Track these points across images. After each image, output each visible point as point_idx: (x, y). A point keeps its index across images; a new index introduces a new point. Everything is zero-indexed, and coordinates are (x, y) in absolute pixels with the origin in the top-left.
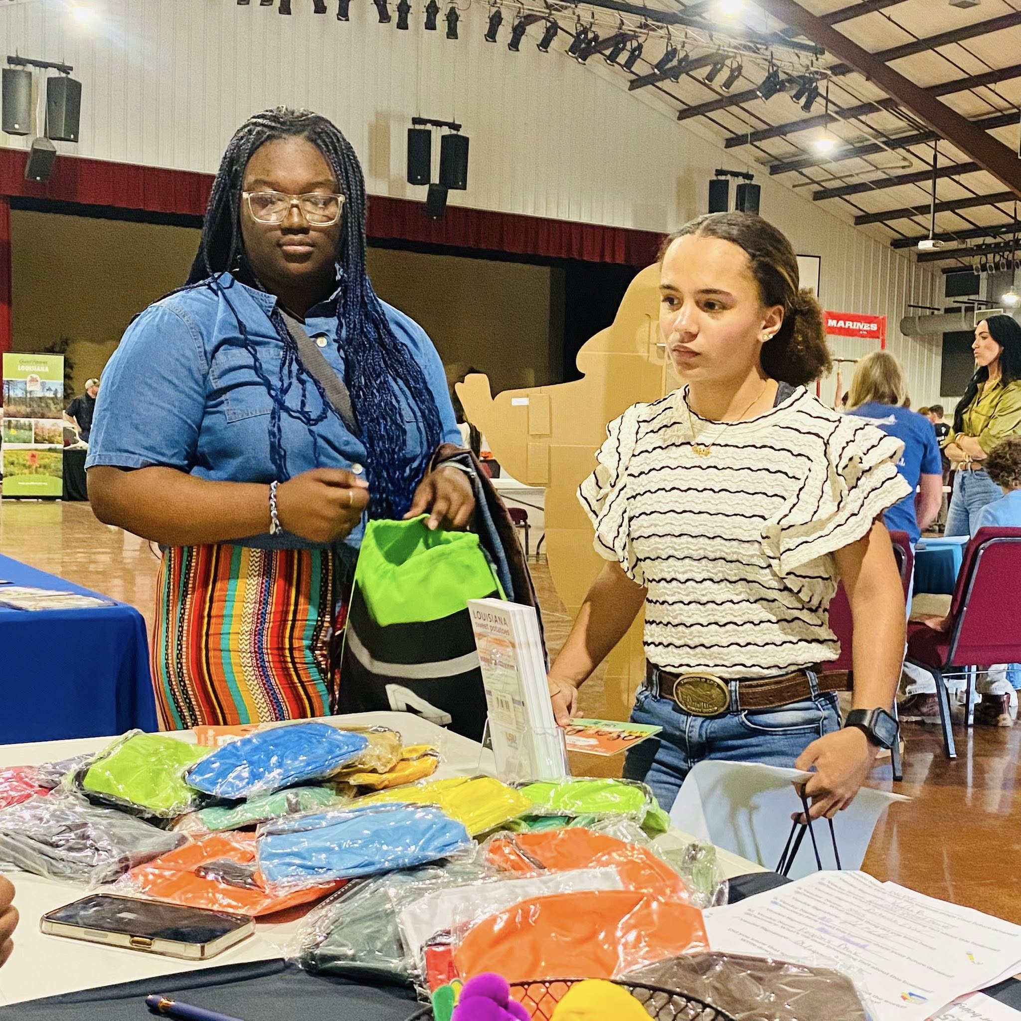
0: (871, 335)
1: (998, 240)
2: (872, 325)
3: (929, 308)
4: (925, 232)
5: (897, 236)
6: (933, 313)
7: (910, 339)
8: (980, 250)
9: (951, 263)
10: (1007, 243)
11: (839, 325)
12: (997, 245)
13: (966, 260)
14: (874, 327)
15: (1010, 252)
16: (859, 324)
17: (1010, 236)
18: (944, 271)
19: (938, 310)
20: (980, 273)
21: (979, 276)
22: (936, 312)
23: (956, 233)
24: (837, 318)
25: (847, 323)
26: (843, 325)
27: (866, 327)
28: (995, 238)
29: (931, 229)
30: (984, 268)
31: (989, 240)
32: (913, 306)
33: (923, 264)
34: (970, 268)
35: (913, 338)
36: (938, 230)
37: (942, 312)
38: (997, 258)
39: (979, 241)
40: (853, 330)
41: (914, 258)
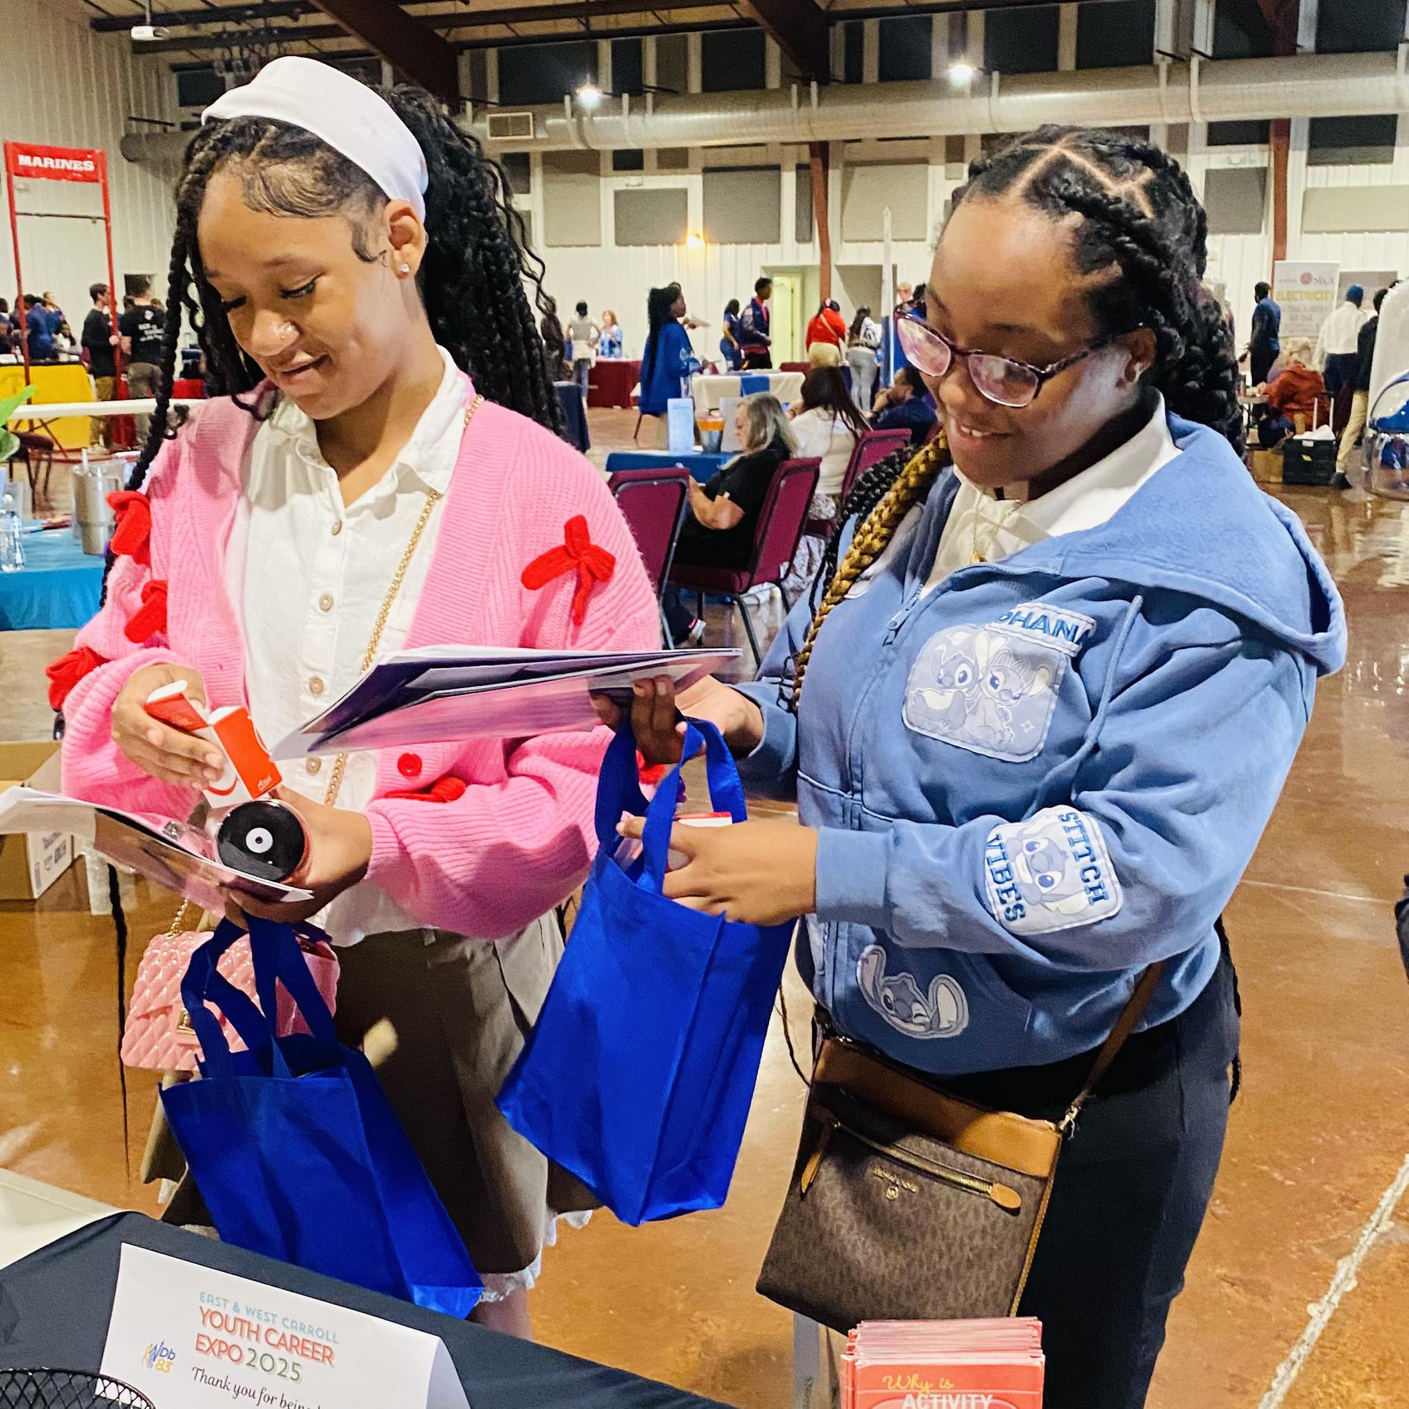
0: (87, 177)
1: (244, 27)
2: (85, 163)
3: (159, 123)
4: (139, 10)
5: (100, 15)
6: (165, 130)
7: (136, 168)
8: (219, 40)
9: (182, 57)
10: (256, 32)
11: (35, 164)
12: (243, 33)
13: (203, 54)
14: (89, 166)
15: (263, 44)
16: (64, 161)
17: (260, 23)
18: (175, 68)
19: (172, 125)
20: (224, 74)
21: (223, 78)
22: (169, 129)
23: (183, 13)
24: (30, 152)
25: (46, 159)
26: (40, 165)
27: (76, 166)
28: (238, 23)
29: (147, 6)
30: (229, 67)
31: (231, 26)
32: (136, 119)
33: (142, 58)
34: (209, 65)
35: (141, 165)
36: (158, 8)
37: (177, 128)
38: (246, 53)
39: (217, 27)
40: (56, 170)
41: (128, 47)
